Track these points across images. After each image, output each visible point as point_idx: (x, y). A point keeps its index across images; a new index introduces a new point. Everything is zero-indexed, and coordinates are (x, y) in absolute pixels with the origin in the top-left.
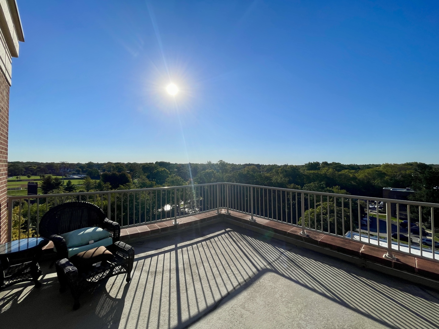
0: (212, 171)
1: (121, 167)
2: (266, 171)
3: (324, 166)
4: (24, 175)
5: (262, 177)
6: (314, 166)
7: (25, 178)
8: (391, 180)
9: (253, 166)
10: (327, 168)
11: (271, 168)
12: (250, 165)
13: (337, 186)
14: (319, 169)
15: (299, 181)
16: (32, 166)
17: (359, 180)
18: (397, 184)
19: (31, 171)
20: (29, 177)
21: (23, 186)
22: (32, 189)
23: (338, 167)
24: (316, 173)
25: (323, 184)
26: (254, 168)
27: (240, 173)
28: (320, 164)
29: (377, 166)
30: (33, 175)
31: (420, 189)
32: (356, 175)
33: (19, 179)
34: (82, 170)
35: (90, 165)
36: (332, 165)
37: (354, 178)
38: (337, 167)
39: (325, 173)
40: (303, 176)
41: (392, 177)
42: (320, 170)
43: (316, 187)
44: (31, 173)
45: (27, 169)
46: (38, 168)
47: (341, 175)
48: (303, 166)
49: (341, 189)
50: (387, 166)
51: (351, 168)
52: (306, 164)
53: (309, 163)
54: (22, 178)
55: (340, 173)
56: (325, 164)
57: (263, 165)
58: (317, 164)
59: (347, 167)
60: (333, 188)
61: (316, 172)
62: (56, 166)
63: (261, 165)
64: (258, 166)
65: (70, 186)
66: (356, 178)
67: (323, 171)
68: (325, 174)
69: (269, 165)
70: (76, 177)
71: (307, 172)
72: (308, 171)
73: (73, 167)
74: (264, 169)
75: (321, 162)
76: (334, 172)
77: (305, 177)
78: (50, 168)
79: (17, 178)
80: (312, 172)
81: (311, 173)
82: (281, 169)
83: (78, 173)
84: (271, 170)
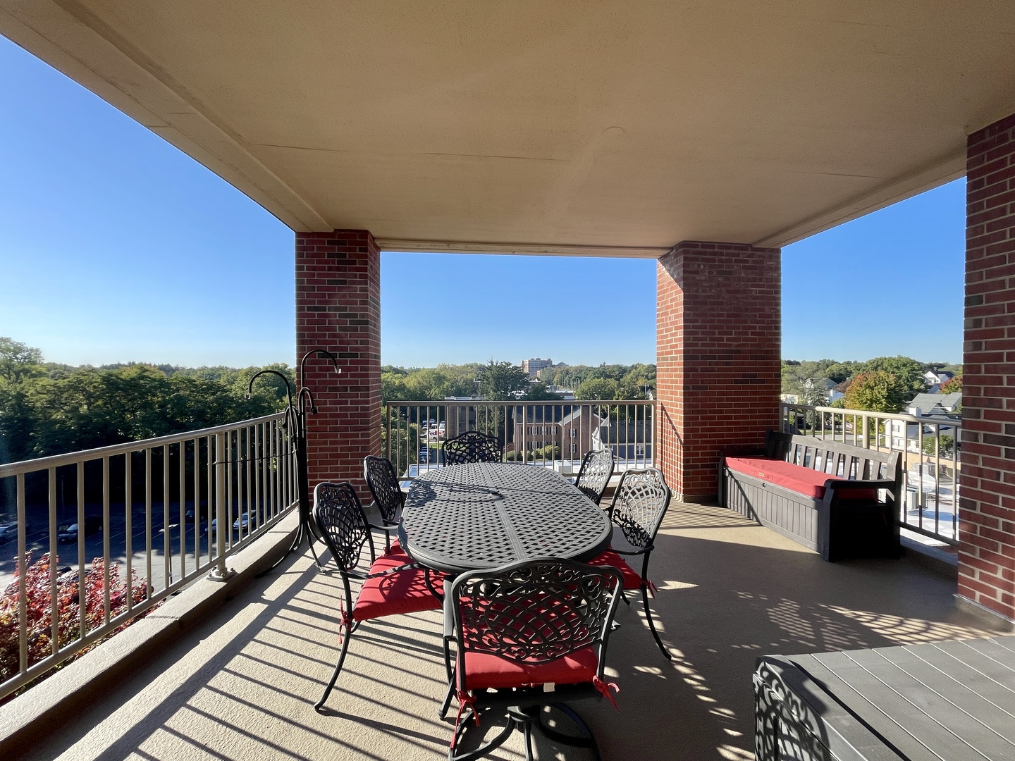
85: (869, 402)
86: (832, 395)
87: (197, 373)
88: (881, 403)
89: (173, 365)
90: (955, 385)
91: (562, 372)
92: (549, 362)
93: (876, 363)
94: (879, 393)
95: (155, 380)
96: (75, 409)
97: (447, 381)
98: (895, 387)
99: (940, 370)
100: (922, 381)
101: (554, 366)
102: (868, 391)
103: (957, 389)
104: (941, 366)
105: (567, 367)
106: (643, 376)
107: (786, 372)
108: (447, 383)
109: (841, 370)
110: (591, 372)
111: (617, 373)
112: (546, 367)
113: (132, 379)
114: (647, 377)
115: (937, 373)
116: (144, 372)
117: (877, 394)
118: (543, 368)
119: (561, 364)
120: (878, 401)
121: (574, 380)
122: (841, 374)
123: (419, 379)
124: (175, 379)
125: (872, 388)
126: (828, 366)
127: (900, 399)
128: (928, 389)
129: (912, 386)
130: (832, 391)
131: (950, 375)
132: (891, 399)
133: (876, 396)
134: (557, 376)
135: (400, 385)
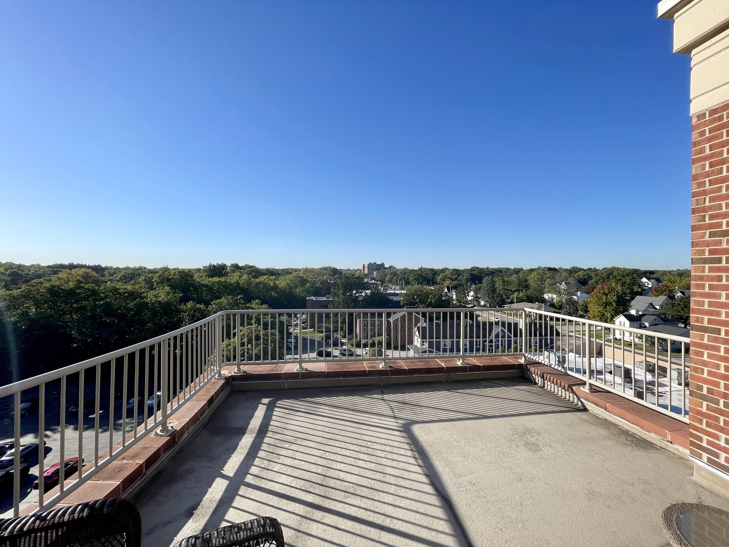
2: (121, 279)
3: (233, 270)
5: (120, 294)
6: (217, 271)
8: (312, 287)
9: (83, 270)
10: (238, 274)
11: (134, 275)
12: (72, 267)
13: (257, 301)
14: (226, 274)
15: (195, 296)
17: (280, 290)
18: (317, 293)
23: (255, 272)
24: (222, 282)
25: (241, 298)
26: (88, 273)
27: (53, 286)
28: (227, 267)
29: (296, 270)
31: (338, 296)
32: (277, 282)
36: (244, 269)
37: (275, 287)
38: (252, 271)
39: (237, 281)
40: (202, 287)
41: (312, 284)
42: (227, 276)
43: (230, 304)
47: (258, 283)
48: (199, 270)
49: (262, 304)
50: (307, 270)
51: (269, 274)
52: (205, 267)
53: (210, 266)
55: (257, 280)
56: (236, 267)
57: (111, 268)
58: (223, 267)
59: (265, 272)
60: (251, 304)
61: (223, 279)
63: (106, 268)
64: (98, 269)
66: (277, 287)
67: (234, 278)
68: (237, 283)
69: (127, 268)
71: (207, 281)
72: (210, 279)
74: (115, 275)
75: (229, 264)
76: (249, 280)
77: (204, 289)
80: (216, 279)
81: (215, 282)
82: (159, 277)
84: (132, 278)
85: (604, 305)
86: (579, 295)
87: (121, 272)
88: (613, 305)
89: (103, 265)
90: (662, 289)
91: (391, 274)
92: (383, 265)
93: (608, 272)
94: (611, 298)
97: (308, 282)
98: (622, 294)
99: (652, 276)
100: (639, 286)
101: (386, 268)
102: (604, 297)
103: (663, 292)
104: (652, 273)
105: (395, 270)
106: (448, 278)
107: (548, 278)
108: (308, 284)
109: (585, 275)
110: (412, 275)
111: (430, 275)
112: (380, 269)
114: (451, 279)
115: (649, 279)
117: (610, 298)
118: (378, 270)
119: (391, 267)
120: (610, 304)
121: (400, 280)
122: (585, 279)
123: (288, 281)
125: (606, 295)
126: (576, 272)
127: (624, 303)
128: (643, 292)
129: (633, 289)
130: (579, 292)
131: (658, 280)
132: (620, 303)
133: (609, 300)
134: (388, 276)
135: (274, 286)
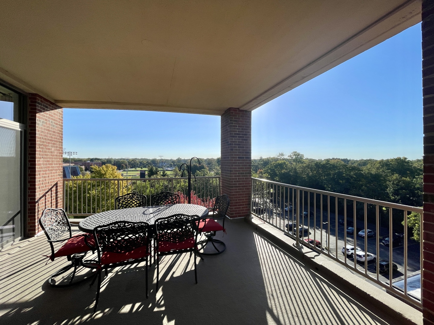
0: (284, 162)
1: (201, 161)
4: (139, 167)
7: (140, 169)
16: (143, 161)
19: (143, 164)
20: (142, 168)
21: (138, 174)
22: (142, 175)
30: (144, 167)
33: (136, 170)
34: (174, 164)
35: (179, 160)
44: (143, 166)
45: (141, 163)
46: (147, 163)
54: (138, 169)
62: (157, 161)
65: (165, 174)
70: (169, 169)
73: (168, 162)
78: (154, 162)
79: (135, 169)
83: (171, 166)
95: (331, 165)
96: (308, 174)
113: (324, 165)
116: (328, 162)
124: (339, 164)
